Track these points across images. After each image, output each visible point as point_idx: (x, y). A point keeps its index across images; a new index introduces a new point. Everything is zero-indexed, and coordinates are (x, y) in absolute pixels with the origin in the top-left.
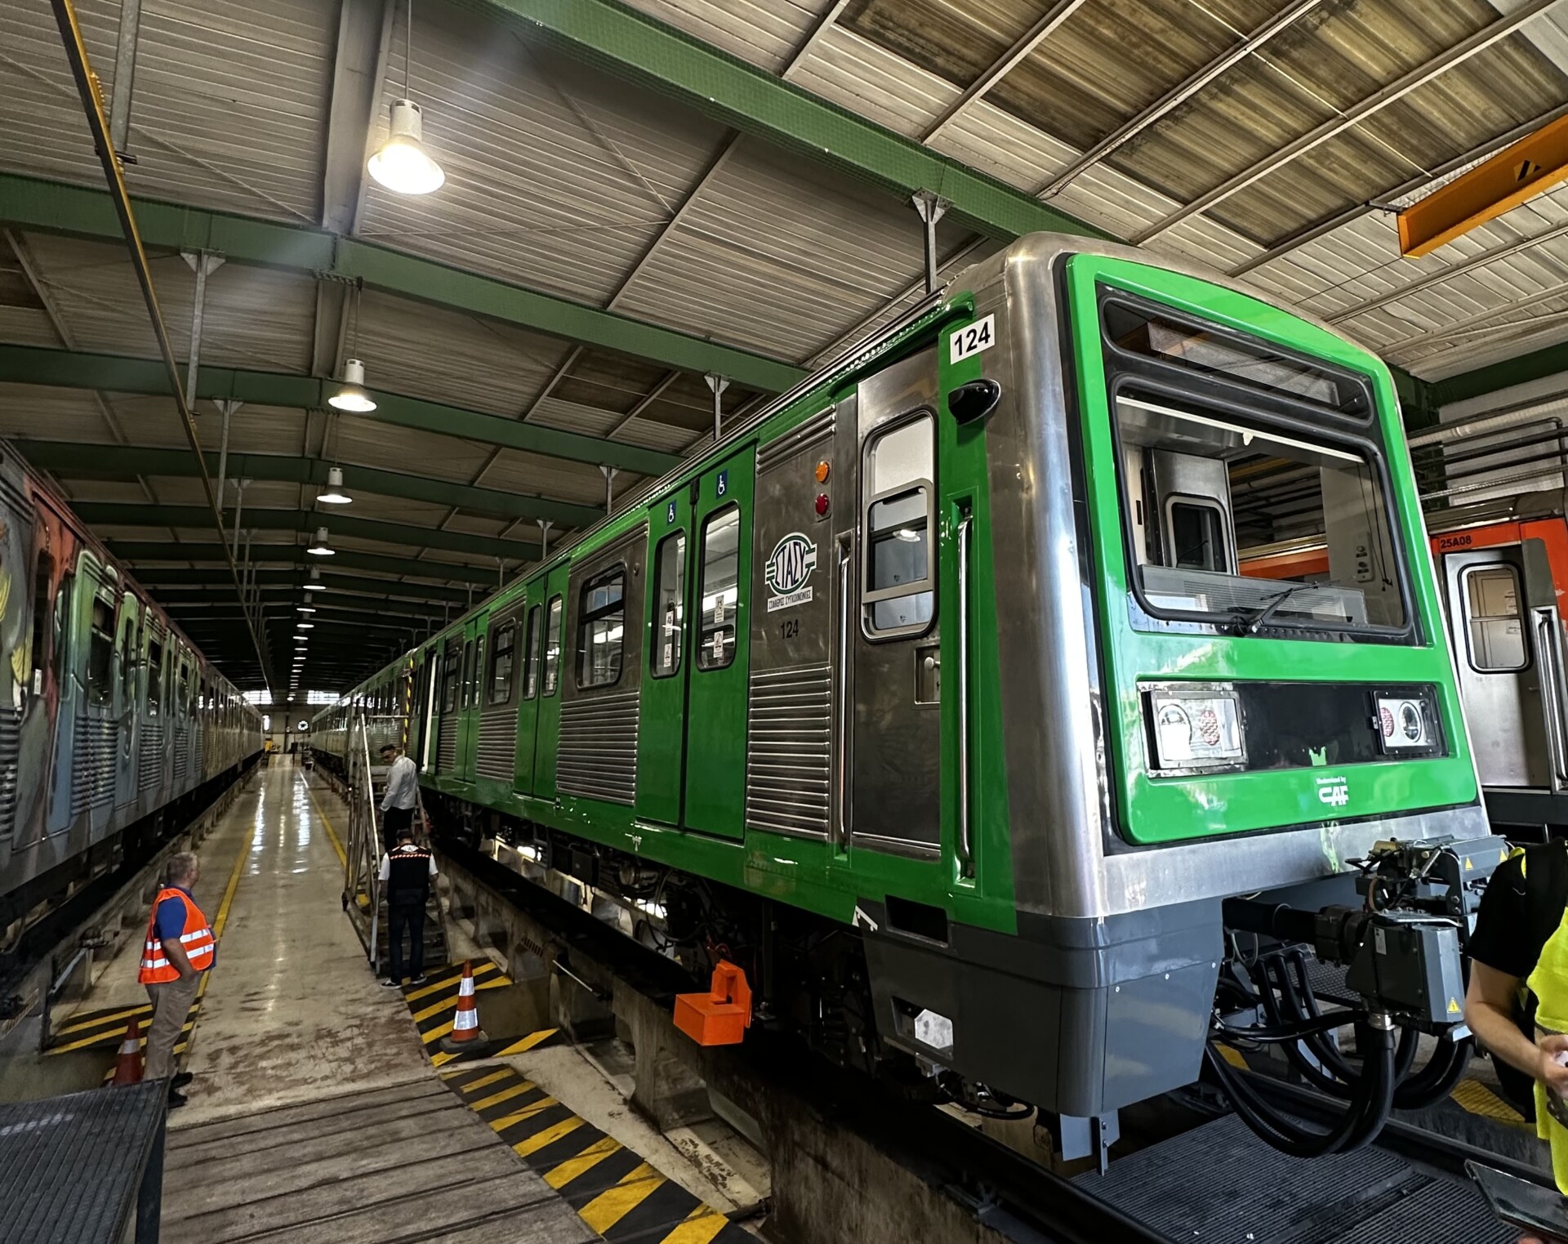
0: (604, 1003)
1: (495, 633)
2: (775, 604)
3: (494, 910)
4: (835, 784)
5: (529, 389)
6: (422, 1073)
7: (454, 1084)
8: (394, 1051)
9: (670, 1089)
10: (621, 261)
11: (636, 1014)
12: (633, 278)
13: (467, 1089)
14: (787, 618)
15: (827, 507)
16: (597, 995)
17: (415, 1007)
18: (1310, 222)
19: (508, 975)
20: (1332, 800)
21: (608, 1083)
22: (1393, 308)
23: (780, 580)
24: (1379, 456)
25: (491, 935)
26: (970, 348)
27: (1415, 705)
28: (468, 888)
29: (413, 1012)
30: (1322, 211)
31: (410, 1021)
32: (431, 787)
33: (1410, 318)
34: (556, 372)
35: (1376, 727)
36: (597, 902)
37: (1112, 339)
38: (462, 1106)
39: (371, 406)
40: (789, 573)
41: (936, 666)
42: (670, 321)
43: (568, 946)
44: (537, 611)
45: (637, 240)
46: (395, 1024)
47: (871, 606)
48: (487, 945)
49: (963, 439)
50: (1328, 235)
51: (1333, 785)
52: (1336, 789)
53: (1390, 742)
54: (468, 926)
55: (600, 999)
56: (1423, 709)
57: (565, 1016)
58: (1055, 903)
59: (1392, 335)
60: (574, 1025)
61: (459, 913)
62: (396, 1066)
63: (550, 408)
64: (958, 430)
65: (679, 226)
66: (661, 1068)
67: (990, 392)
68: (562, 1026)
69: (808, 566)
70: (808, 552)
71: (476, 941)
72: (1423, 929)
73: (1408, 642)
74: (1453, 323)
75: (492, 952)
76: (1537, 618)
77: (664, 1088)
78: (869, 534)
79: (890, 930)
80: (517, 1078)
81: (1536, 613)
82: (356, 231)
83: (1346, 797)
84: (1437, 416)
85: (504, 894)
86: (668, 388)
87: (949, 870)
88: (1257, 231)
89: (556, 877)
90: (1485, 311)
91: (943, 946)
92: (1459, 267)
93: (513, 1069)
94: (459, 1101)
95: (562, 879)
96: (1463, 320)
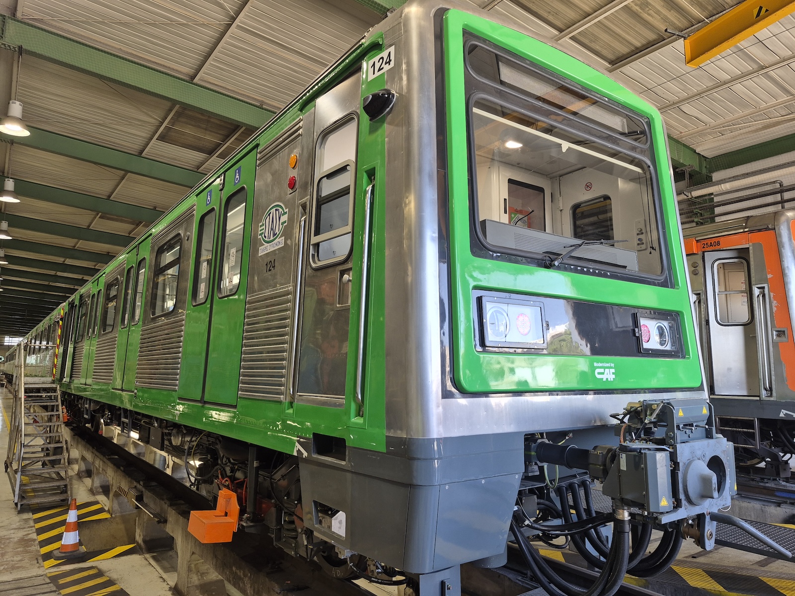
0: (162, 525)
1: (109, 286)
2: (263, 250)
3: (103, 469)
4: (290, 363)
5: (144, 134)
6: (35, 571)
7: (54, 579)
8: (19, 558)
9: (199, 579)
10: (203, 49)
11: (180, 532)
12: (210, 61)
13: (61, 582)
14: (269, 259)
15: (295, 184)
16: (157, 520)
17: (40, 531)
18: (637, 48)
19: (109, 511)
20: (604, 377)
21: (161, 577)
22: (686, 108)
23: (266, 235)
24: (652, 168)
25: (102, 487)
26: (380, 70)
27: (665, 324)
28: (89, 456)
29: (38, 535)
30: (644, 42)
31: (34, 540)
32: (69, 391)
33: (696, 115)
34: (162, 123)
35: (637, 335)
36: (176, 467)
37: (473, 68)
38: (55, 591)
39: (26, 133)
40: (272, 229)
41: (349, 280)
42: (236, 92)
43: (144, 490)
44: (132, 270)
45: (210, 34)
46: (25, 542)
47: (317, 246)
48: (99, 493)
49: (372, 130)
50: (647, 57)
51: (605, 368)
52: (607, 370)
53: (646, 346)
54: (88, 481)
55: (159, 522)
56: (670, 327)
57: (140, 536)
58: (408, 429)
59: (685, 126)
60: (144, 541)
61: (83, 474)
62: (18, 568)
63: (159, 149)
64: (370, 125)
65: (238, 25)
66: (193, 566)
67: (389, 96)
68: (138, 543)
69: (283, 224)
70: (283, 214)
71: (92, 491)
72: (647, 452)
73: (664, 284)
74: (722, 120)
75: (101, 498)
76: (756, 292)
77: (195, 580)
78: (317, 200)
79: (315, 456)
80: (100, 574)
81: (756, 288)
82: (19, 15)
83: (614, 376)
84: (711, 177)
85: (109, 459)
86: (236, 139)
87: (348, 413)
88: (605, 52)
89: (151, 452)
90: (740, 113)
91: (343, 463)
92: (725, 83)
93: (98, 569)
94: (54, 589)
95: (155, 453)
96: (728, 118)
